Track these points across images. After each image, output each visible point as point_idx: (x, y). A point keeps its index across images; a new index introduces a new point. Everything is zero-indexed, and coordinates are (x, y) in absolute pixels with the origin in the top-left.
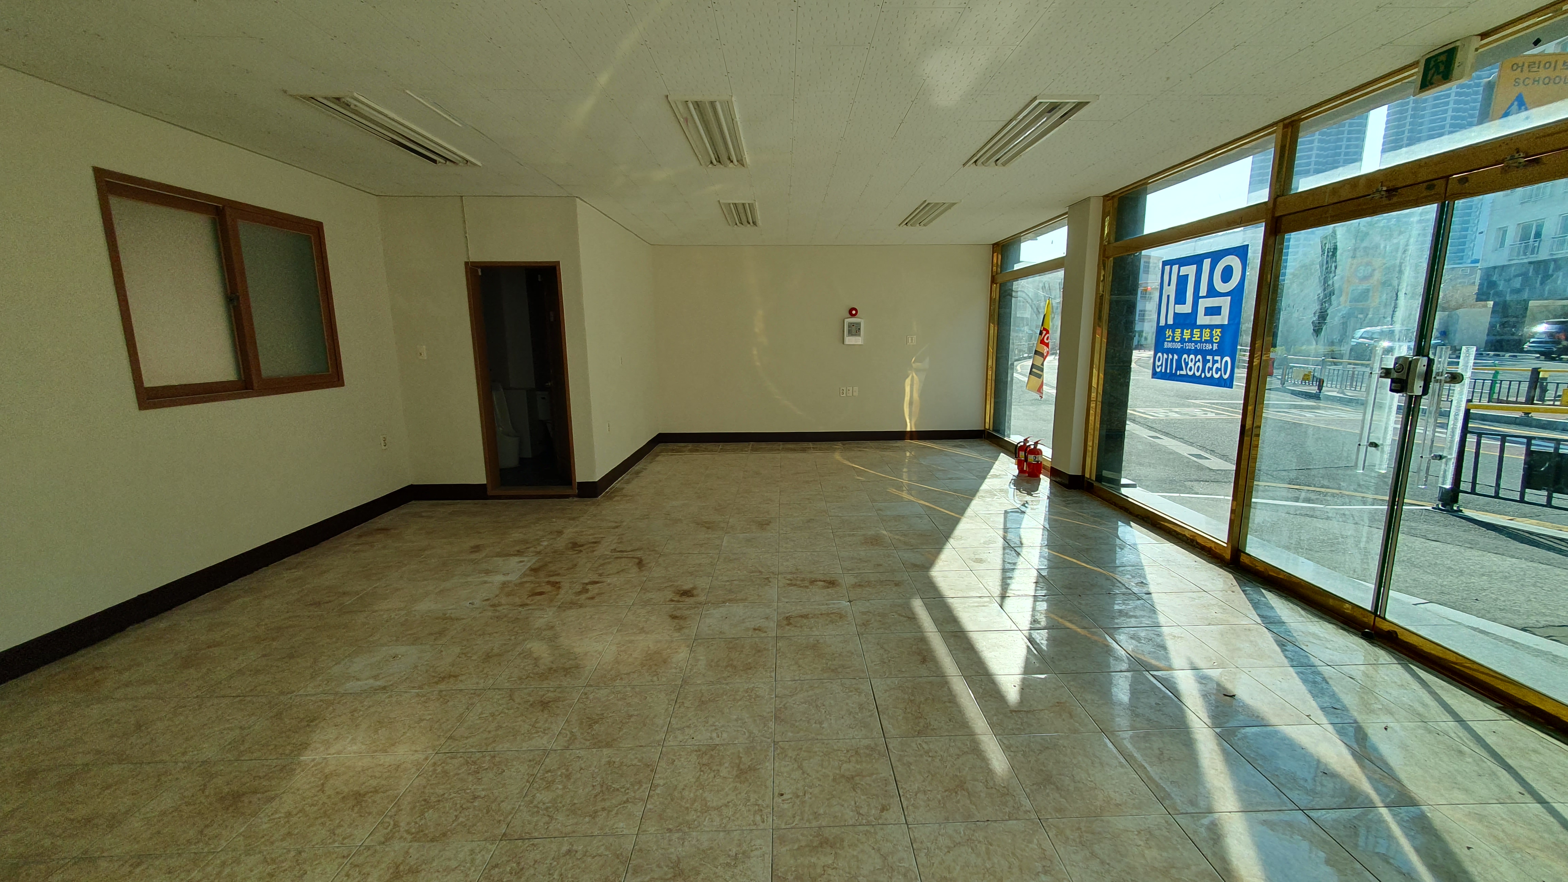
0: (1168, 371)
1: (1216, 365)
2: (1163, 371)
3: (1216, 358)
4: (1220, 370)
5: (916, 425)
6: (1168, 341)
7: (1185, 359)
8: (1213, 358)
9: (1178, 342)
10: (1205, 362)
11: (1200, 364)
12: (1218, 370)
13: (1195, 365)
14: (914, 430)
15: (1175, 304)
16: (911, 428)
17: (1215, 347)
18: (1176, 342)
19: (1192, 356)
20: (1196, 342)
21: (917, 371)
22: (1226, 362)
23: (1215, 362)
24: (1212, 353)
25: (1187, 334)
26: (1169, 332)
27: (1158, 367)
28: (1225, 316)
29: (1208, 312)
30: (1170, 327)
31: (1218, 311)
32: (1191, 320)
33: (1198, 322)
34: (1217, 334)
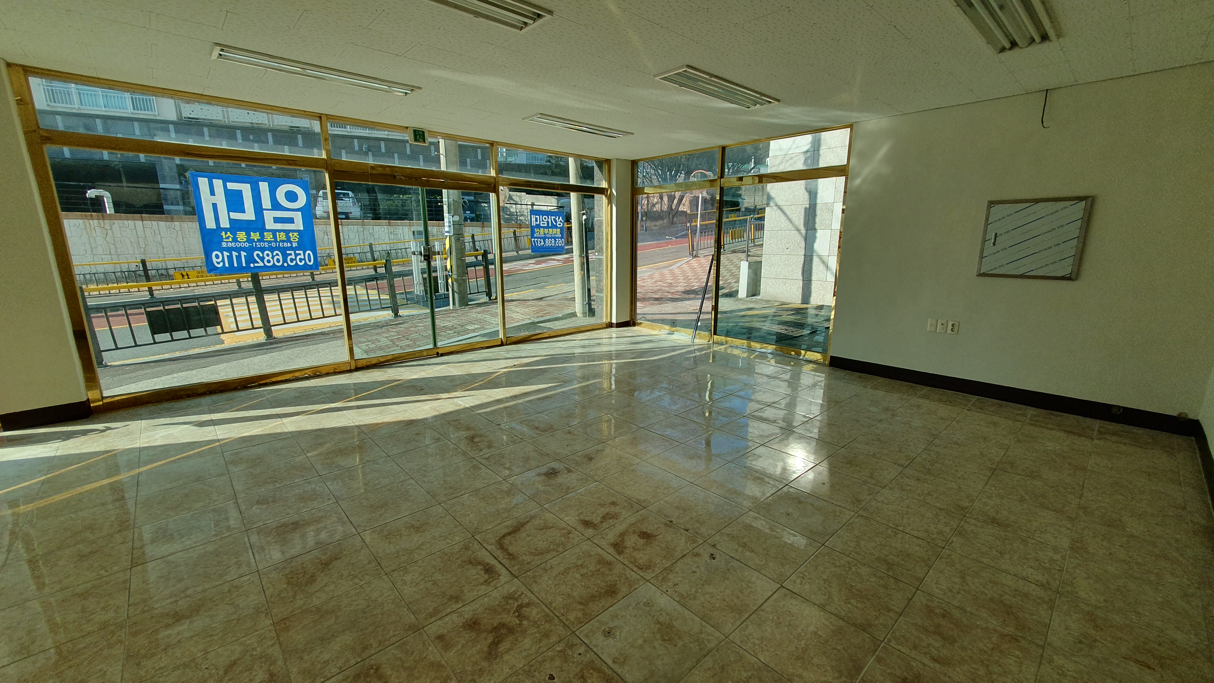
0: (236, 265)
1: (298, 257)
2: (227, 265)
3: (297, 252)
4: (304, 259)
6: (227, 242)
7: (258, 255)
8: (295, 253)
9: (244, 242)
10: (285, 256)
11: (280, 258)
12: (301, 260)
13: (273, 258)
15: (228, 210)
17: (294, 244)
18: (240, 242)
19: (266, 252)
20: (269, 242)
22: (309, 254)
23: (296, 255)
24: (291, 248)
25: (255, 236)
26: (226, 234)
27: (218, 263)
28: (299, 224)
29: (277, 220)
30: (226, 230)
31: (291, 221)
32: (258, 225)
33: (267, 227)
34: (295, 237)
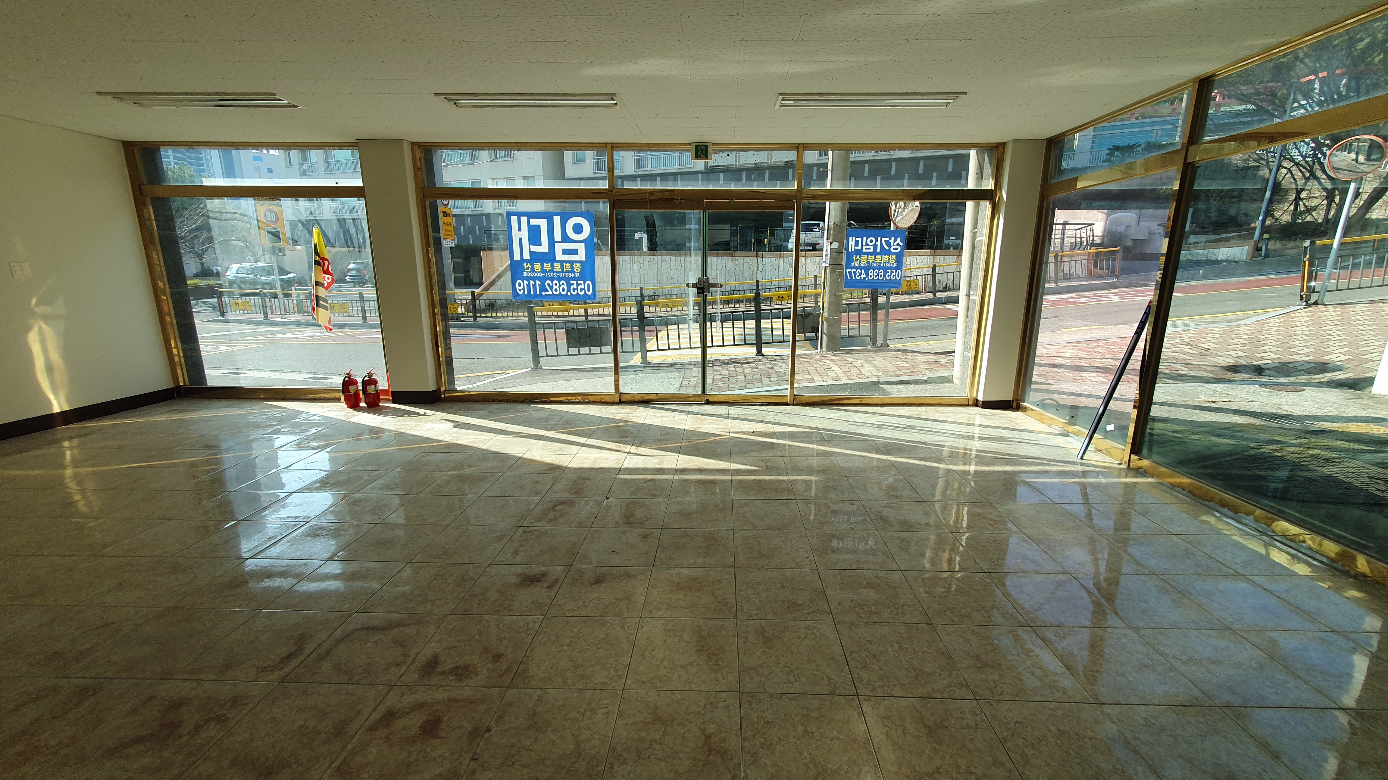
0: (532, 293)
1: (580, 287)
2: (526, 293)
3: (579, 282)
4: (584, 289)
5: (68, 401)
6: (527, 272)
7: (548, 284)
8: (577, 283)
9: (539, 272)
10: (569, 285)
11: (565, 287)
12: (581, 290)
13: (559, 287)
14: (66, 408)
15: (530, 244)
16: (61, 407)
17: (577, 275)
18: (536, 272)
19: (555, 282)
20: (558, 272)
21: (46, 318)
22: (588, 284)
23: (578, 285)
24: (574, 279)
25: (547, 267)
26: (527, 265)
27: (520, 290)
28: (581, 256)
29: (565, 252)
30: (527, 261)
31: (575, 252)
32: (549, 257)
33: (557, 259)
34: (577, 267)
